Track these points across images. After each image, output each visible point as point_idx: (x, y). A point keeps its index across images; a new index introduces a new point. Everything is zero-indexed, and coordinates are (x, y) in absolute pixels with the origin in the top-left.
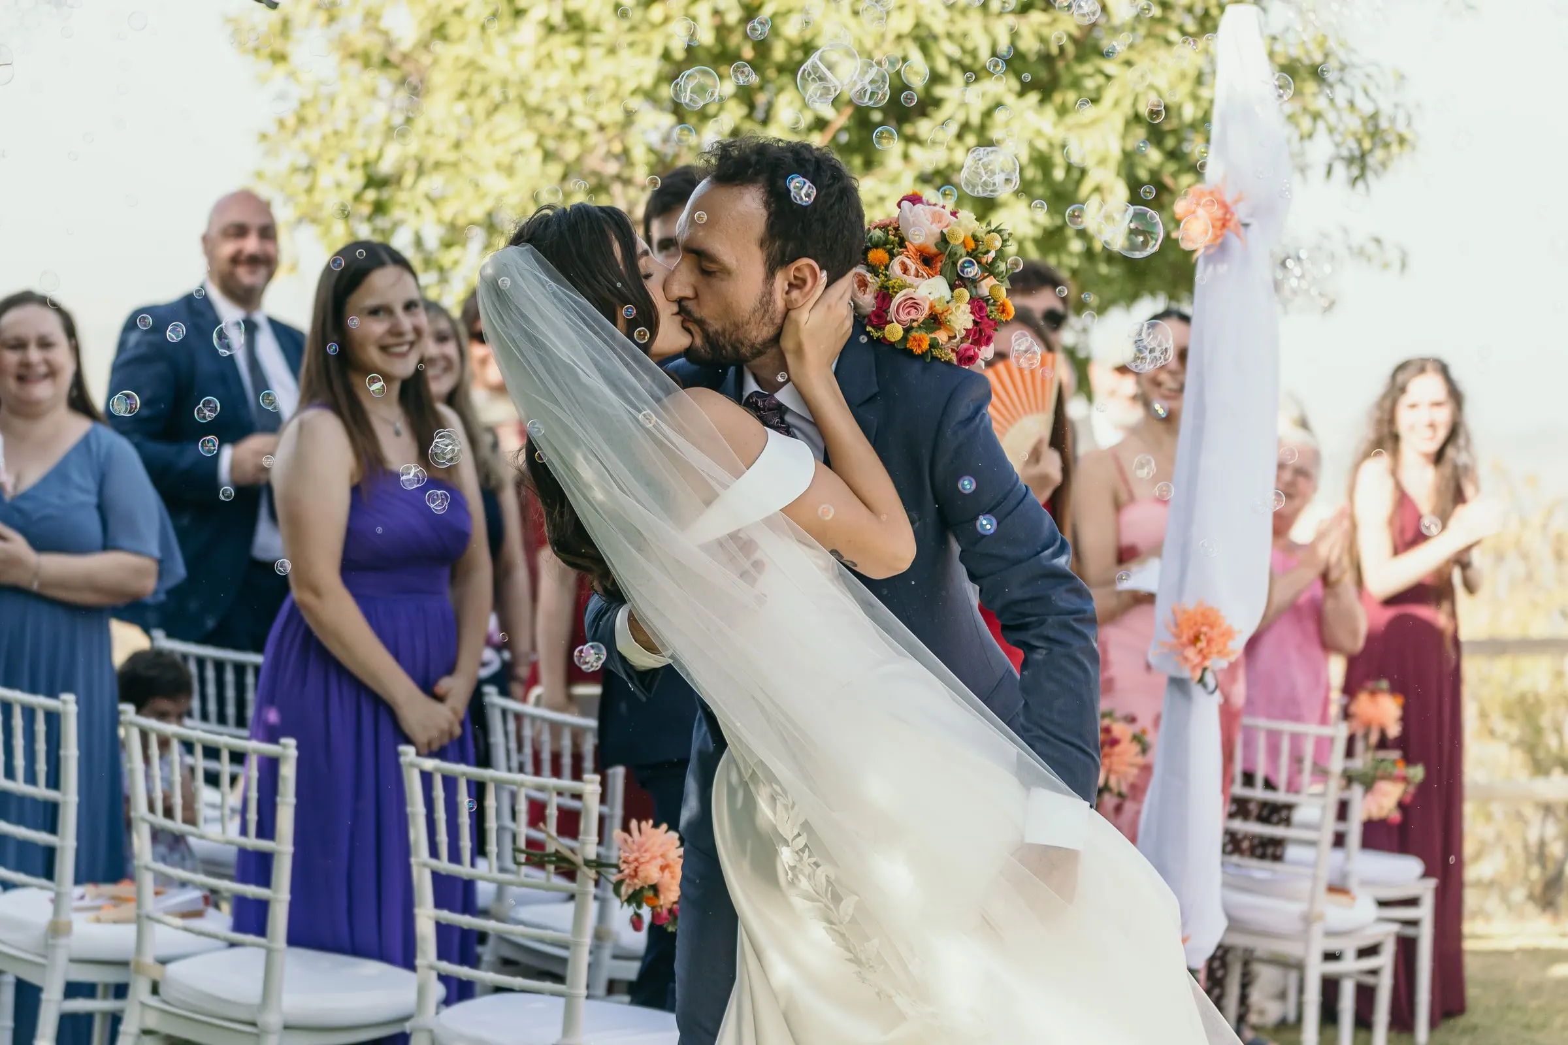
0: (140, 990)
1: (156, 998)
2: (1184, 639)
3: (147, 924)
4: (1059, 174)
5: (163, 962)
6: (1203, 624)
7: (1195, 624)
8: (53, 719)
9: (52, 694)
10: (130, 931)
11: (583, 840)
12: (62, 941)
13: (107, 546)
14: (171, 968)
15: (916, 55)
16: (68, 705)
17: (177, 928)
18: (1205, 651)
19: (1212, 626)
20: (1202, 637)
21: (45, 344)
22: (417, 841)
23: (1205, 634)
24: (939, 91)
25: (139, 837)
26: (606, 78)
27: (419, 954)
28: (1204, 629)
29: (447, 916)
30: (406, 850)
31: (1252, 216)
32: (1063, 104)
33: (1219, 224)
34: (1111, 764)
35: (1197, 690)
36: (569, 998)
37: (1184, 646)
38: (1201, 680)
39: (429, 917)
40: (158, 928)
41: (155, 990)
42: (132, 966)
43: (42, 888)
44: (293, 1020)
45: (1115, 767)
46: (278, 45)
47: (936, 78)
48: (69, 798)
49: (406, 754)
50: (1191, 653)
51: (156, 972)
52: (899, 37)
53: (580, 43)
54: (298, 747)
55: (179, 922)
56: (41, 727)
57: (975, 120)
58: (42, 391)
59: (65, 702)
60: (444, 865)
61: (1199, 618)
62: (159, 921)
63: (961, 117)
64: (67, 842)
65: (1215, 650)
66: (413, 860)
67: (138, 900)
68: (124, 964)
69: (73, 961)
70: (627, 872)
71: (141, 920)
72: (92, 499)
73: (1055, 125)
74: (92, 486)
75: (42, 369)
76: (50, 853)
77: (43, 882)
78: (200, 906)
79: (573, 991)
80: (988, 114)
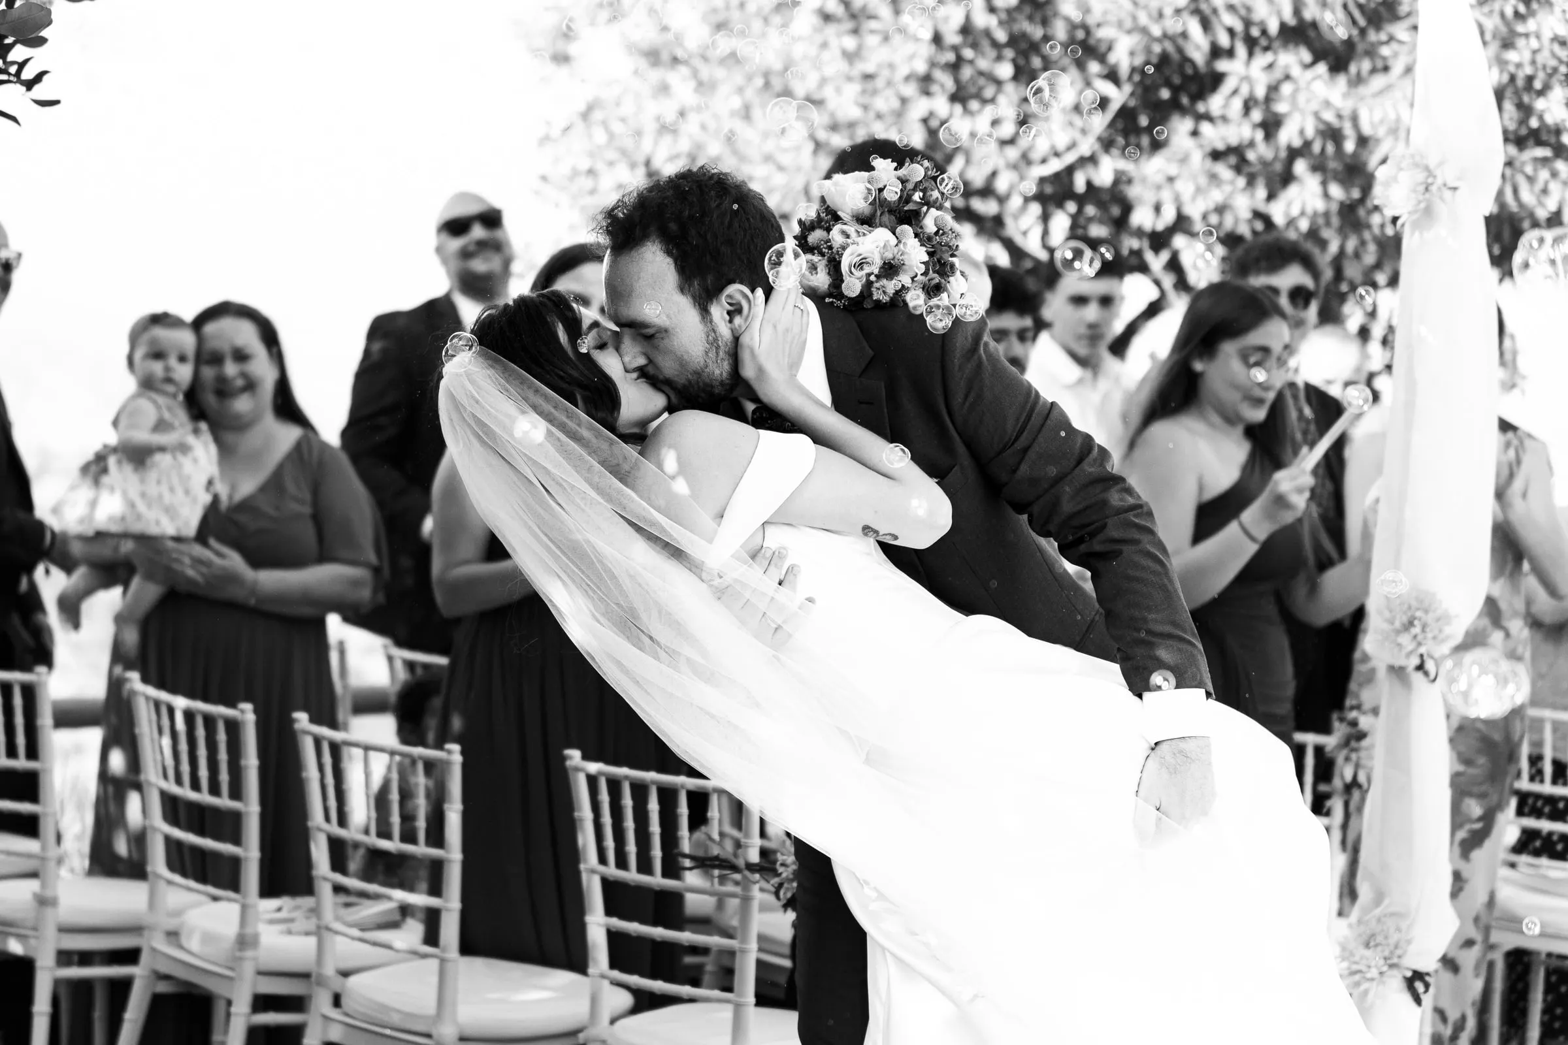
0: (322, 1003)
1: (338, 1010)
2: (1398, 624)
3: (327, 935)
4: (1349, 146)
5: (346, 974)
6: (1418, 609)
7: (1410, 608)
8: (233, 727)
9: (232, 704)
10: (312, 941)
11: (746, 843)
12: (249, 954)
13: (323, 557)
14: (353, 980)
15: (1194, 27)
16: (246, 713)
17: (353, 938)
18: (1420, 638)
19: (1426, 611)
20: (1416, 622)
21: (241, 356)
22: (585, 846)
23: (1420, 619)
24: (1222, 65)
25: (316, 845)
26: (880, 66)
27: (591, 964)
28: (1418, 614)
29: (617, 923)
30: (575, 855)
31: (1459, 179)
32: (1359, 74)
33: (1422, 188)
34: (1359, 758)
35: (1418, 677)
36: (738, 1007)
37: (1398, 632)
38: (1420, 667)
39: (599, 925)
40: (339, 938)
41: (337, 1001)
42: (313, 979)
43: (229, 900)
44: (469, 1032)
45: (1363, 762)
46: (561, 46)
47: (1216, 52)
48: (251, 808)
49: (570, 758)
50: (1405, 640)
51: (337, 983)
52: (1178, 12)
53: (856, 31)
54: (463, 753)
55: (356, 932)
56: (222, 737)
57: (1260, 92)
58: (242, 404)
59: (242, 711)
60: (612, 871)
61: (1414, 604)
62: (337, 933)
63: (1245, 91)
64: (251, 852)
65: (1430, 635)
66: (582, 867)
67: (315, 911)
68: (305, 976)
69: (261, 973)
70: (784, 875)
71: (321, 932)
72: (307, 510)
73: (1345, 96)
74: (308, 496)
75: (240, 382)
76: (235, 863)
77: (230, 894)
78: (397, 917)
79: (742, 1000)
80: (1273, 89)
